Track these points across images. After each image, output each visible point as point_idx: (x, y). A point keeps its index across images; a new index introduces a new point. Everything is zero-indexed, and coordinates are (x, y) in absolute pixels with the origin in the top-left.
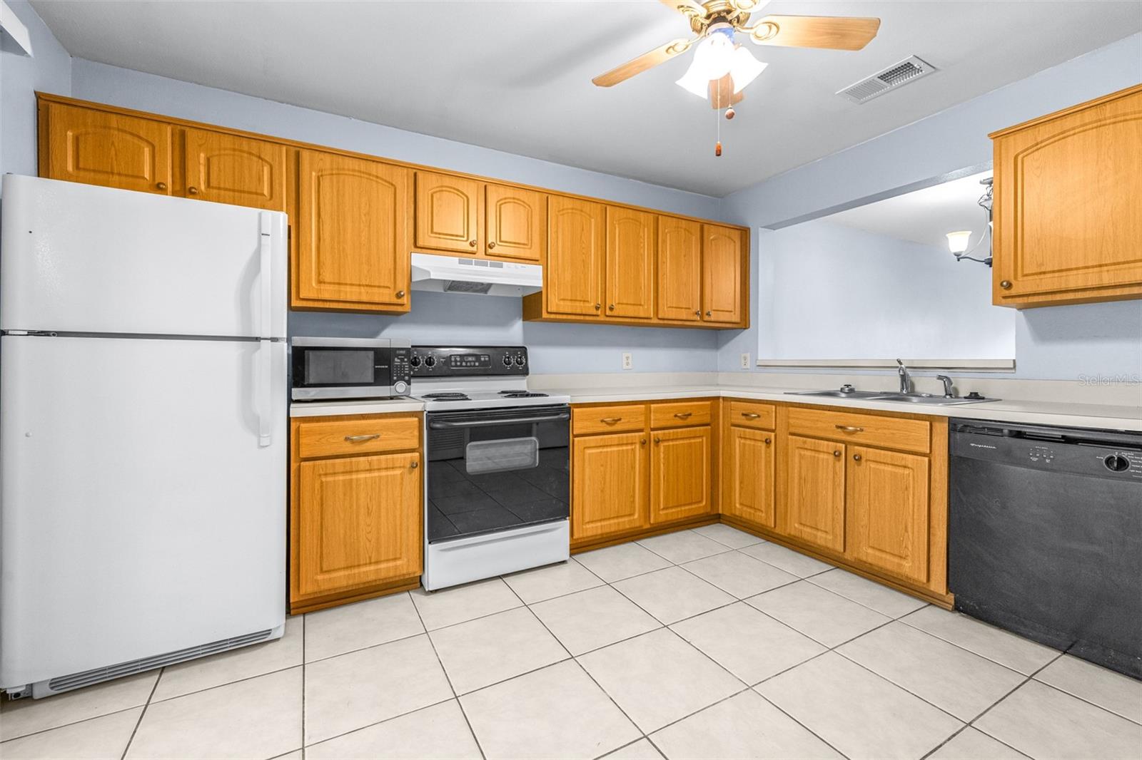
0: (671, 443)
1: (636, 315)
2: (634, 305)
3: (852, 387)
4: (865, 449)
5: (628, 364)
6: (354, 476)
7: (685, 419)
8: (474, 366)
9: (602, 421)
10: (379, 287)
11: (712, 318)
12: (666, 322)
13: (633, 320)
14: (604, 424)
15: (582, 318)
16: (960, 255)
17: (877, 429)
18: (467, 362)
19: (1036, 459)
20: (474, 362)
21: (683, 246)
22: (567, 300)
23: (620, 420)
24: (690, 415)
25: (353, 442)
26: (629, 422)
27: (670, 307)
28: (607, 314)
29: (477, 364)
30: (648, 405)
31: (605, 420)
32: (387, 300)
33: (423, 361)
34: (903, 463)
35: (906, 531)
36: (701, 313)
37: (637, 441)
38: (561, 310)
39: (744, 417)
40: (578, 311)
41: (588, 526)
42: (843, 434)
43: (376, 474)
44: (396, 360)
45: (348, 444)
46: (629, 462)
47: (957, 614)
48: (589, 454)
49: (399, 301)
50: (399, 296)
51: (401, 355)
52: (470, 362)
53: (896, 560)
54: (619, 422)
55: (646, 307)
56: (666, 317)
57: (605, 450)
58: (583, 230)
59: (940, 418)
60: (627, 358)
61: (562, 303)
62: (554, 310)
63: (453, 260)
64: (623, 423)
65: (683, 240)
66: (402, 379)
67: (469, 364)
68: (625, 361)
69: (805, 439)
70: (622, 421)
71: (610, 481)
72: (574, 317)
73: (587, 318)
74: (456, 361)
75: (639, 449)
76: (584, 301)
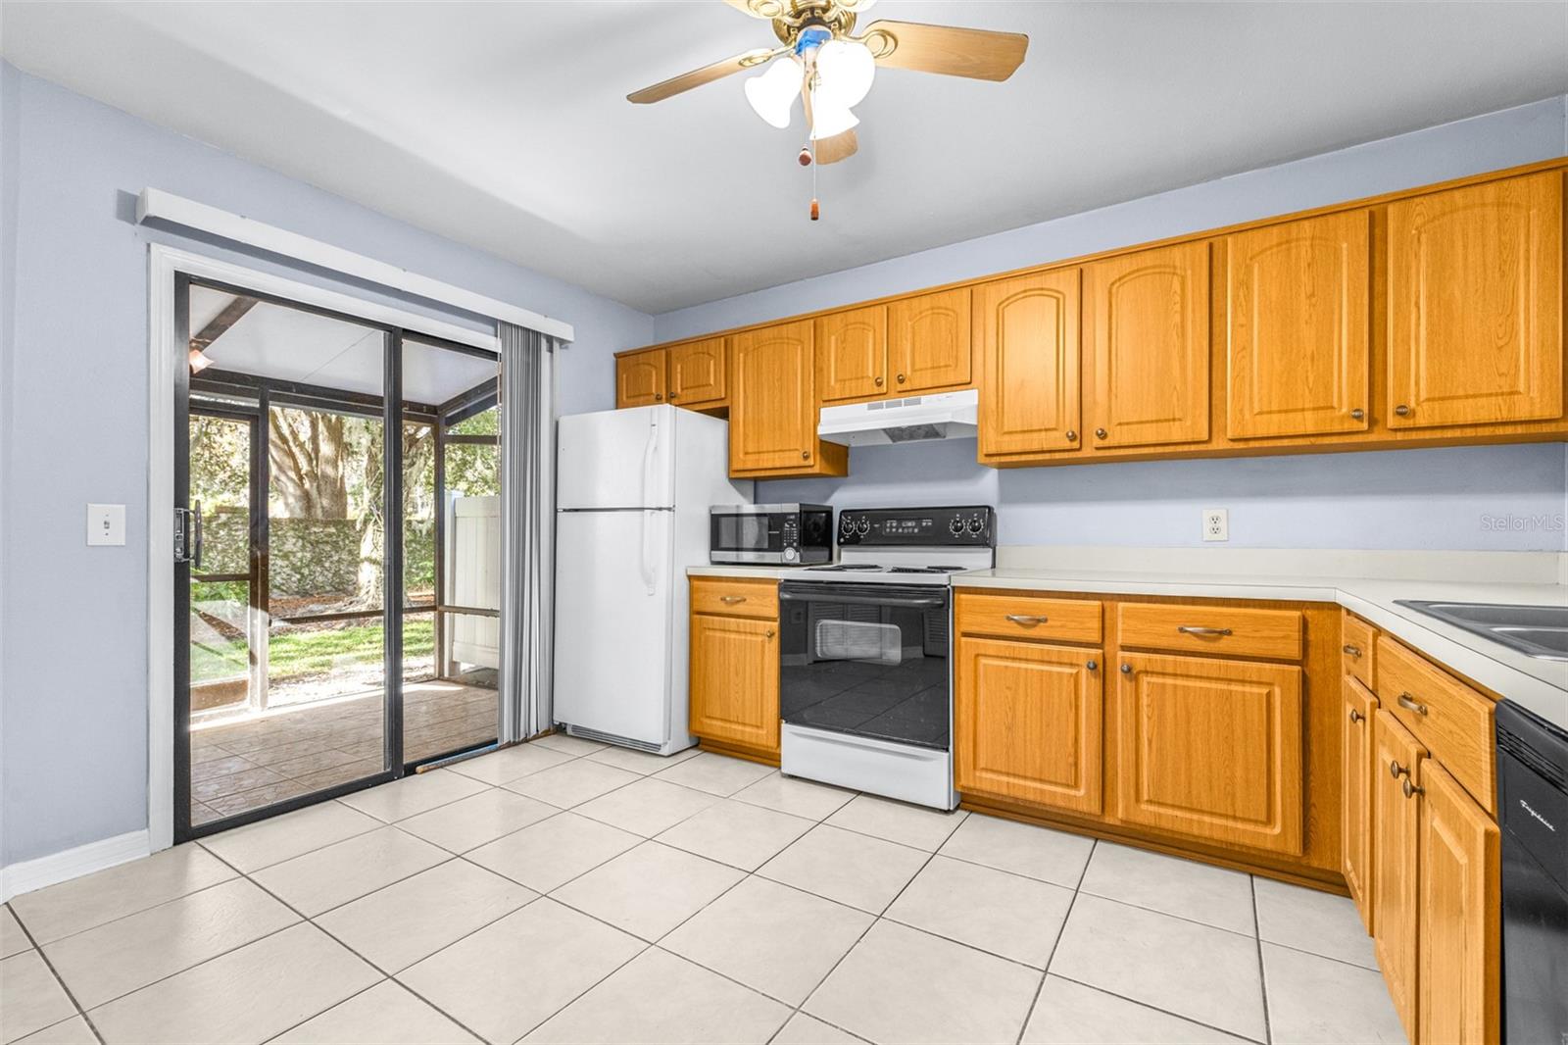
1: (1162, 440)
2: (1157, 421)
5: (1216, 531)
6: (727, 635)
8: (913, 532)
9: (1009, 619)
10: (790, 450)
11: (1421, 421)
12: (1252, 444)
13: (1160, 450)
14: (1011, 624)
15: (1047, 456)
18: (903, 528)
20: (914, 528)
21: (1304, 278)
22: (1016, 432)
23: (1046, 620)
24: (1229, 633)
25: (727, 603)
26: (1062, 626)
27: (1261, 413)
29: (916, 530)
30: (1115, 603)
31: (1016, 618)
32: (795, 464)
33: (855, 527)
36: (1374, 414)
37: (1084, 663)
38: (1005, 449)
39: (1349, 654)
40: (1036, 447)
41: (985, 775)
43: (743, 637)
44: (786, 525)
45: (723, 604)
46: (1064, 694)
48: (985, 665)
49: (806, 463)
50: (806, 458)
51: (791, 520)
52: (908, 527)
54: (1042, 624)
55: (1189, 423)
56: (1249, 435)
57: (1016, 664)
60: (1215, 520)
61: (1007, 438)
62: (992, 449)
63: (861, 408)
64: (1052, 627)
65: (1303, 264)
66: (790, 545)
67: (906, 531)
68: (1208, 525)
70: (1049, 623)
71: (1025, 717)
72: (1031, 457)
73: (1057, 456)
74: (891, 527)
75: (1087, 678)
76: (1046, 430)
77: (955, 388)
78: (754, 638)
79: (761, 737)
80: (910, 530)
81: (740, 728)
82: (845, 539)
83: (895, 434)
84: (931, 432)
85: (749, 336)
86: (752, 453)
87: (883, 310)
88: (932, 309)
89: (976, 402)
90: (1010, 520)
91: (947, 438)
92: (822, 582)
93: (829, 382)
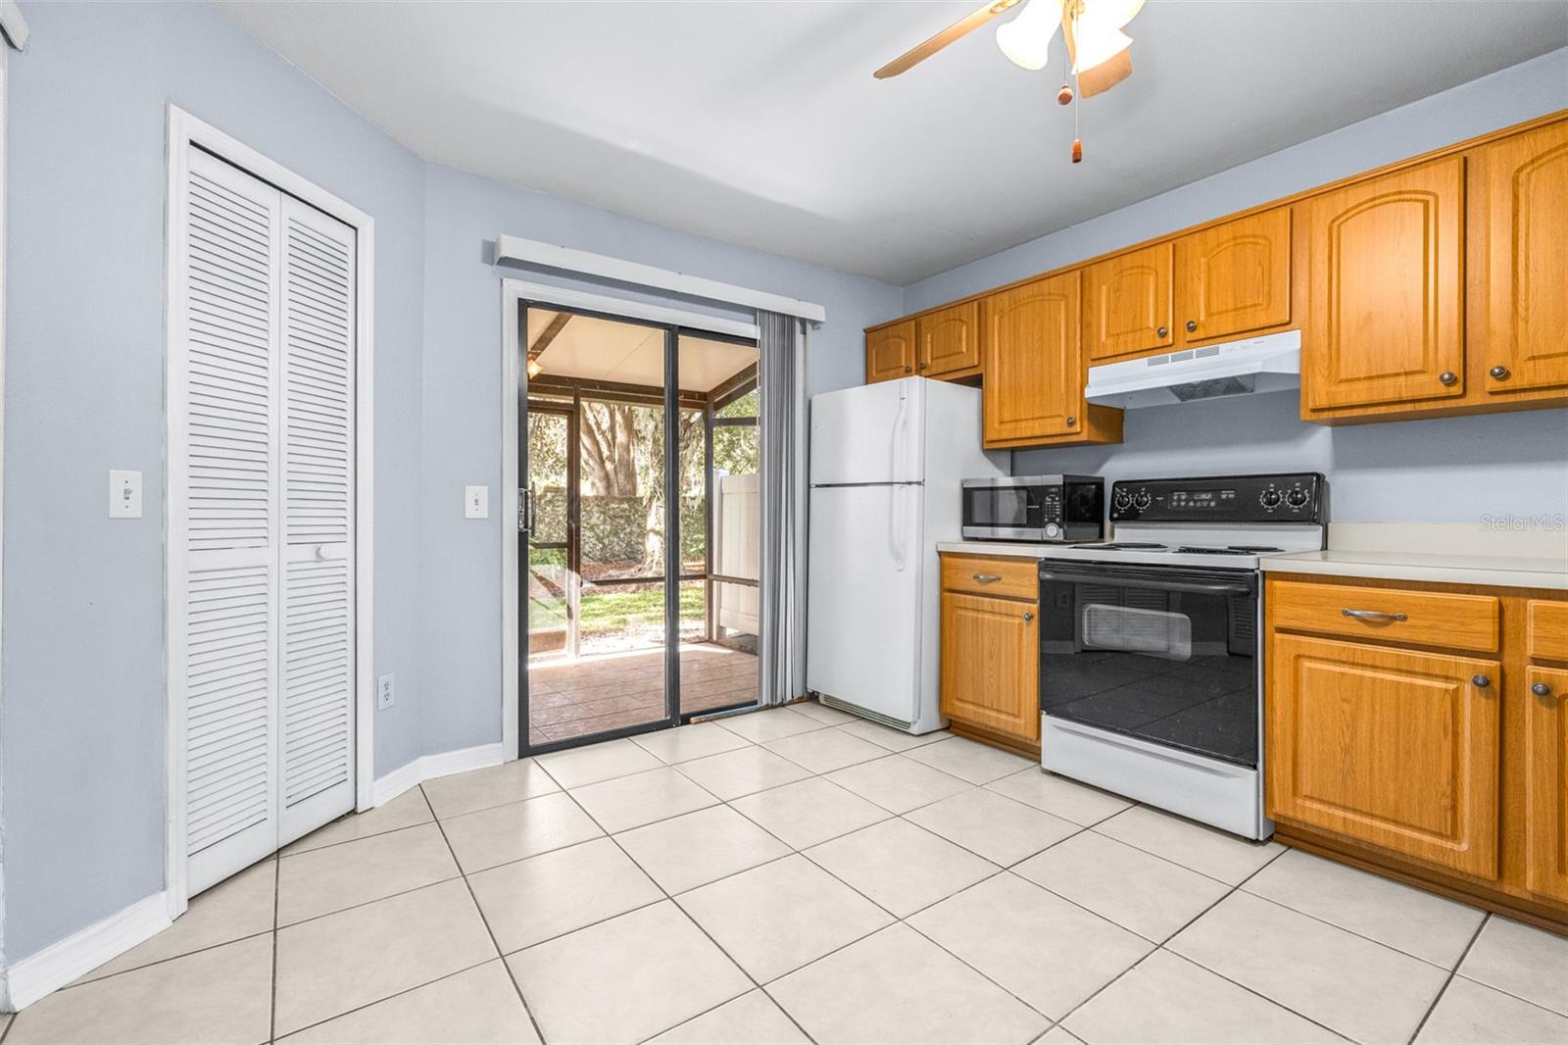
6: (980, 616)
9: (1346, 614)
10: (1052, 417)
14: (1351, 620)
18: (1195, 501)
20: (1209, 501)
22: (1359, 379)
23: (1405, 618)
25: (980, 581)
26: (1431, 627)
29: (1213, 504)
31: (1356, 613)
32: (1058, 431)
33: (1133, 500)
38: (1341, 401)
41: (1308, 803)
43: (998, 618)
44: (1048, 499)
45: (975, 582)
48: (1310, 669)
49: (1072, 430)
50: (1071, 424)
51: (1053, 493)
52: (1202, 500)
54: (1398, 622)
57: (1358, 672)
61: (1344, 387)
62: (1323, 402)
63: (1141, 364)
64: (1414, 627)
66: (1052, 521)
67: (1199, 504)
70: (1409, 622)
71: (1372, 739)
72: (1383, 410)
74: (1179, 500)
75: (1473, 697)
76: (1406, 374)
77: (1266, 331)
78: (1010, 620)
79: (1019, 726)
80: (1205, 504)
81: (994, 714)
82: (1119, 514)
83: (1184, 392)
84: (1233, 386)
85: (1006, 296)
86: (1008, 422)
87: (1167, 249)
88: (1235, 238)
89: (1299, 347)
90: (1348, 491)
91: (1258, 391)
92: (1090, 562)
93: (1099, 339)
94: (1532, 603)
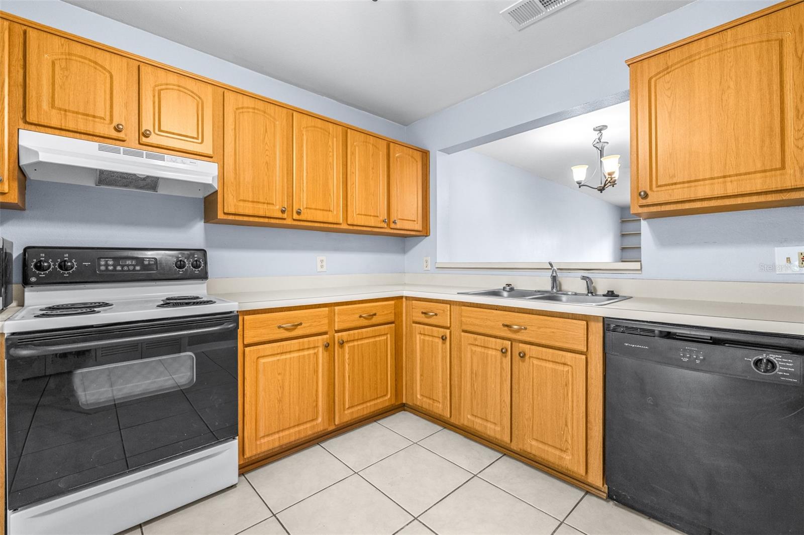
0: (356, 343)
1: (325, 220)
2: (323, 210)
3: (512, 286)
4: (528, 346)
5: (322, 266)
7: (371, 319)
8: (134, 270)
9: (280, 327)
11: (398, 226)
12: (355, 228)
13: (322, 225)
14: (282, 330)
15: (266, 220)
16: (581, 183)
17: (539, 328)
18: (123, 266)
19: (686, 360)
20: (134, 266)
21: (371, 160)
22: (248, 201)
23: (301, 324)
24: (375, 314)
26: (310, 326)
27: (359, 214)
28: (294, 218)
29: (138, 268)
30: (333, 308)
31: (284, 326)
33: (54, 265)
34: (563, 361)
35: (566, 425)
36: (388, 221)
37: (320, 344)
38: (241, 211)
39: (423, 315)
40: (261, 213)
41: (263, 441)
42: (509, 332)
46: (311, 367)
47: (611, 503)
48: (264, 363)
52: (128, 266)
53: (558, 453)
54: (299, 327)
55: (335, 213)
56: (355, 223)
57: (284, 357)
58: (266, 131)
59: (595, 318)
60: (322, 261)
61: (241, 204)
62: (232, 210)
64: (304, 327)
65: (371, 154)
67: (126, 268)
68: (319, 264)
69: (475, 336)
70: (303, 325)
71: (290, 389)
72: (257, 220)
73: (273, 221)
74: (107, 265)
75: (323, 353)
76: (267, 203)
77: (198, 157)
80: (131, 268)
82: (37, 278)
83: (106, 178)
84: (151, 184)
89: (217, 174)
91: (158, 193)
94: (337, 308)
